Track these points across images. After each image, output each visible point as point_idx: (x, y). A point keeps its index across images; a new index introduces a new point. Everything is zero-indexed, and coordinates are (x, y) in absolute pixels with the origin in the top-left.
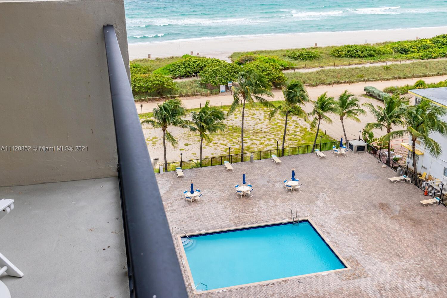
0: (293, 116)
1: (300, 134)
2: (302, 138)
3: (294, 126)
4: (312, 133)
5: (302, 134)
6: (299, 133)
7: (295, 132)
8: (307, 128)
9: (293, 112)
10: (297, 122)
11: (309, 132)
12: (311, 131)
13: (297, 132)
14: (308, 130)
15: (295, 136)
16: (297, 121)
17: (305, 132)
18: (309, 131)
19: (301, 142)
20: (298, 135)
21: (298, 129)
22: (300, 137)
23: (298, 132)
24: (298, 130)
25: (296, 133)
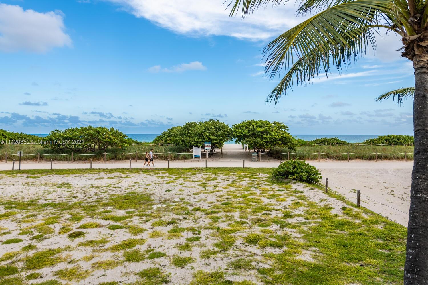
0: (295, 183)
1: (304, 223)
2: (307, 236)
3: (292, 202)
4: (349, 224)
5: (310, 223)
6: (302, 219)
7: (287, 215)
8: (331, 209)
9: (296, 175)
10: (302, 194)
11: (340, 219)
12: (346, 217)
13: (296, 215)
14: (333, 212)
15: (282, 227)
16: (301, 192)
17: (324, 219)
18: (336, 215)
19: (298, 258)
20: (294, 227)
21: (302, 208)
22: (300, 232)
23: (296, 218)
24: (300, 211)
25: (288, 220)
